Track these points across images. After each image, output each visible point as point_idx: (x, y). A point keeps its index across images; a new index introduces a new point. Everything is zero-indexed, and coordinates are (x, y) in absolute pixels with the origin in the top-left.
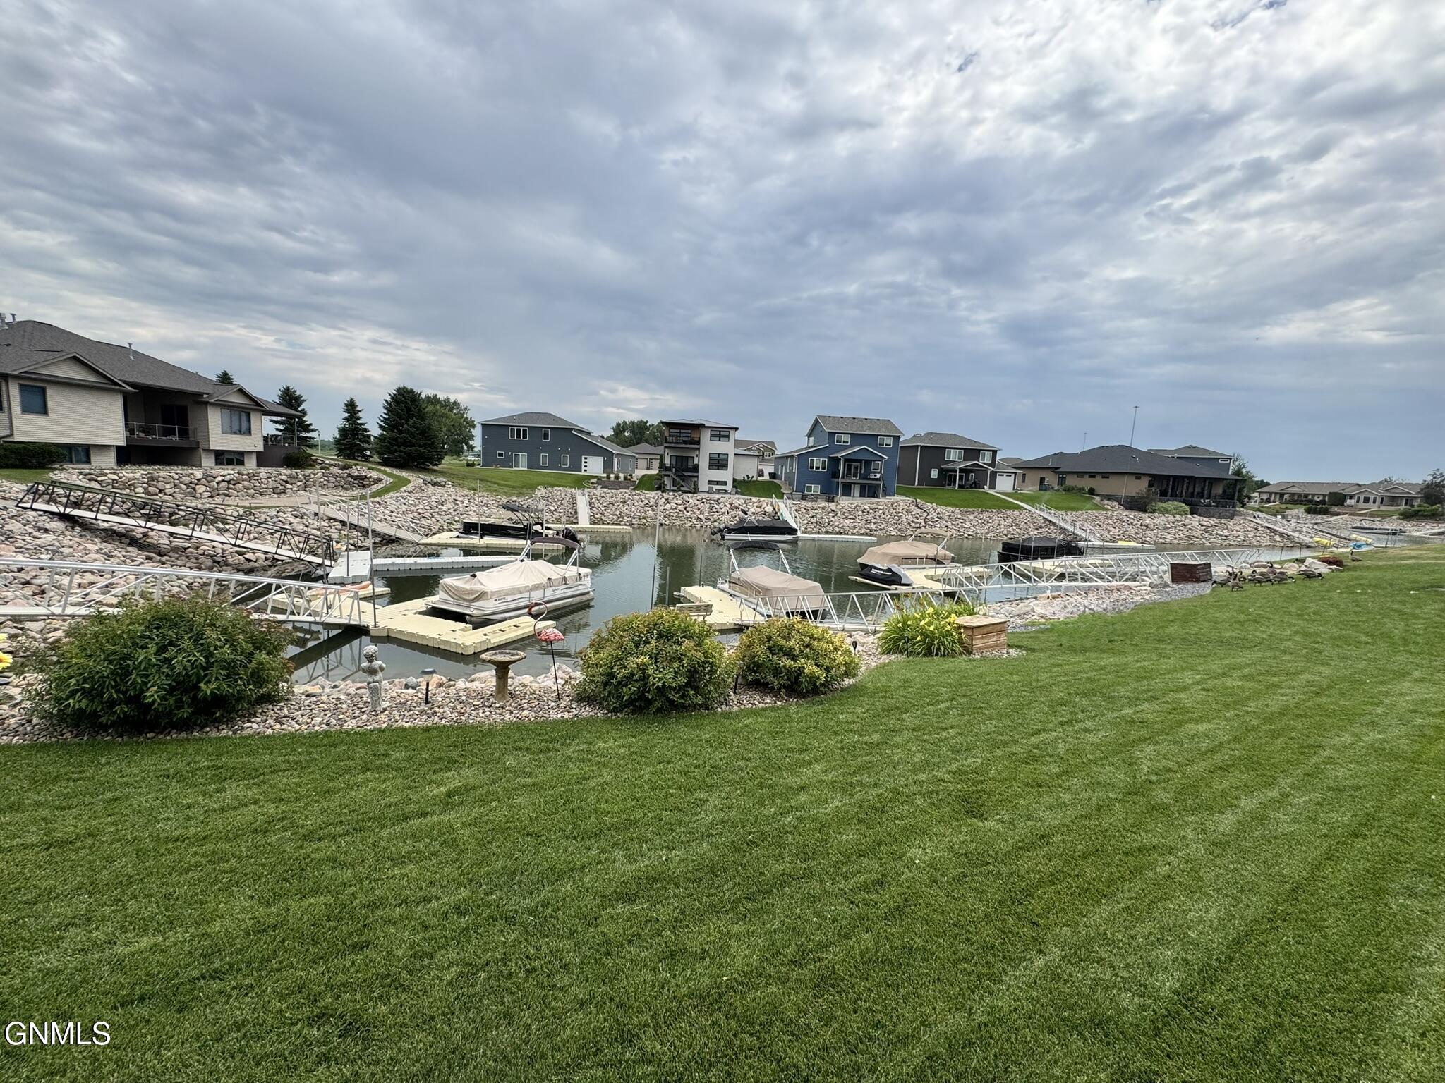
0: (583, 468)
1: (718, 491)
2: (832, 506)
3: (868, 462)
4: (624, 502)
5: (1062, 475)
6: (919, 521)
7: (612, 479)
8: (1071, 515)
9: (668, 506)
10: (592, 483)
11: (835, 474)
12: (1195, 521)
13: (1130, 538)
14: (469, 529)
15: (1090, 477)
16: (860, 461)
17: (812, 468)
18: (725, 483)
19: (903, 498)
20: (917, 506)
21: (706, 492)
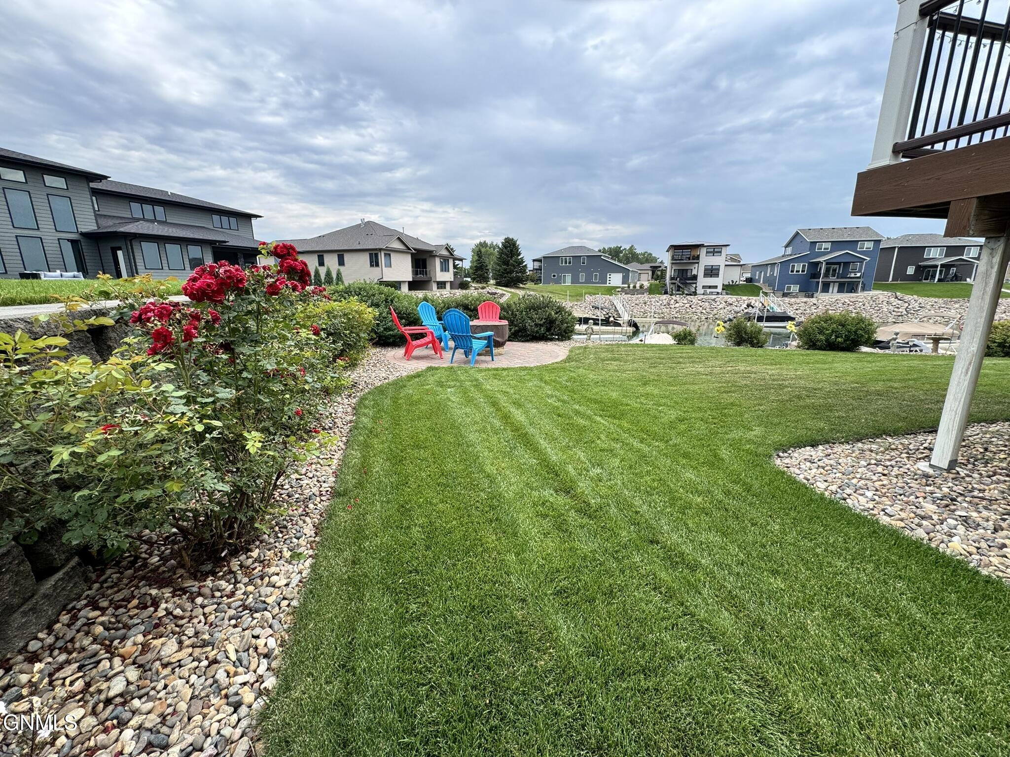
1: (711, 293)
2: (814, 300)
3: (847, 264)
6: (900, 310)
7: (631, 288)
9: (677, 305)
10: (619, 291)
11: (816, 275)
16: (839, 264)
17: (792, 271)
18: (716, 287)
19: (881, 292)
20: (896, 297)
21: (703, 294)
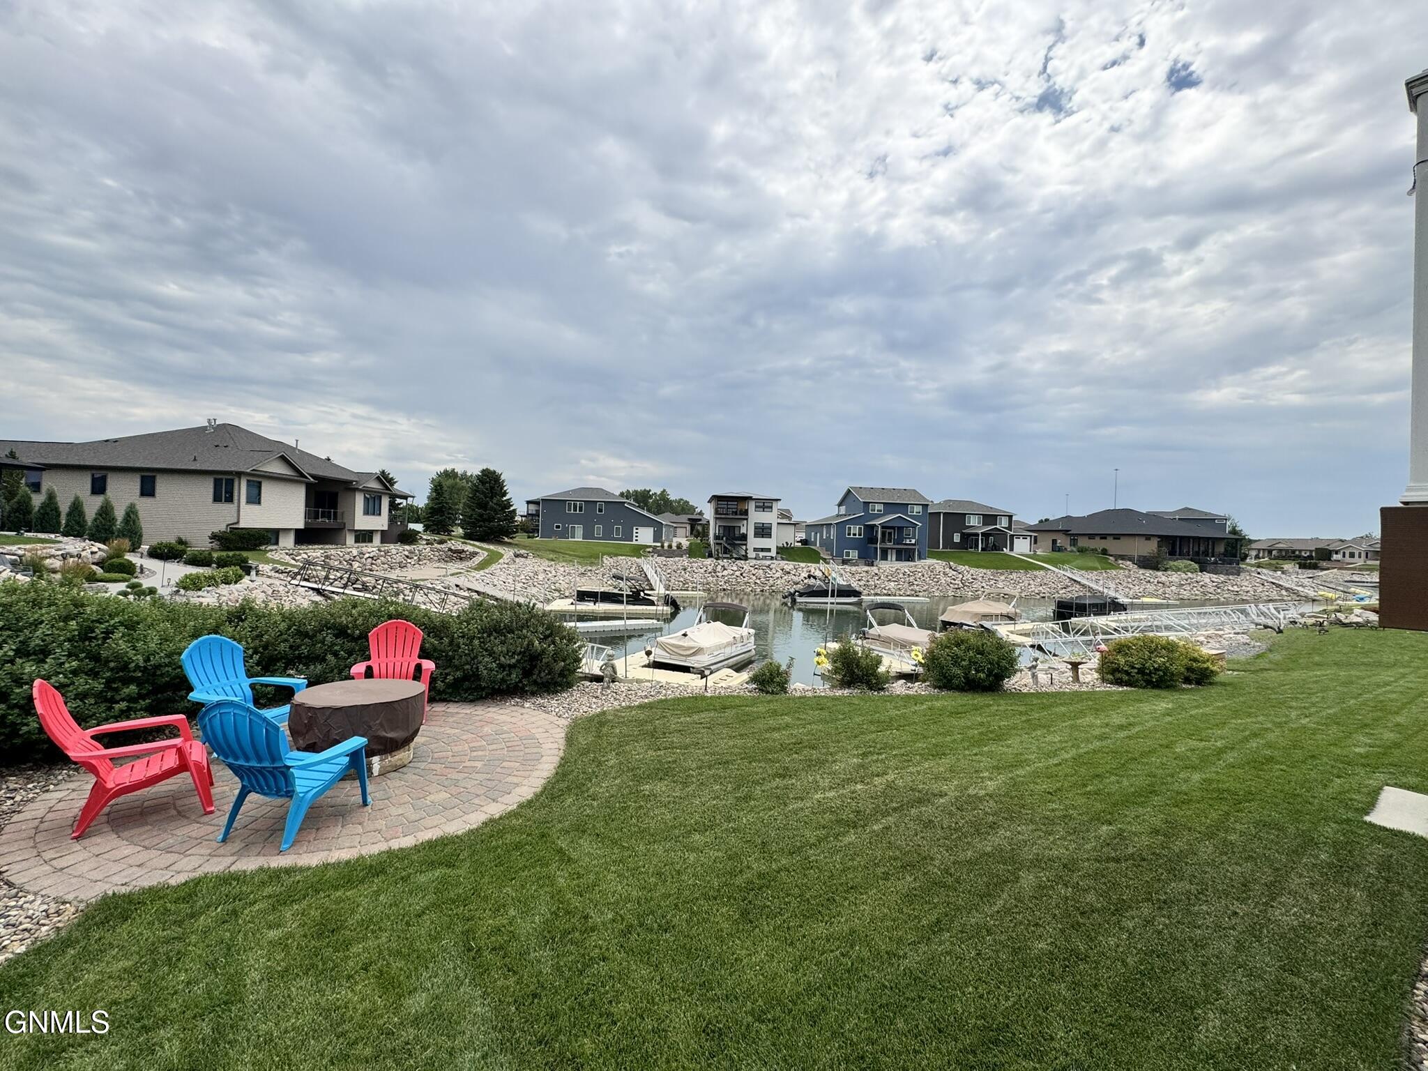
0: (634, 538)
1: (765, 558)
2: (874, 569)
4: (685, 570)
5: (1074, 538)
6: (956, 582)
7: (666, 548)
8: (1093, 575)
9: (725, 573)
10: (649, 552)
11: (873, 540)
12: (1206, 578)
13: (1152, 595)
14: (582, 596)
15: (1101, 538)
16: (893, 528)
17: (849, 534)
18: (769, 550)
19: (936, 561)
20: (951, 568)
21: (755, 559)
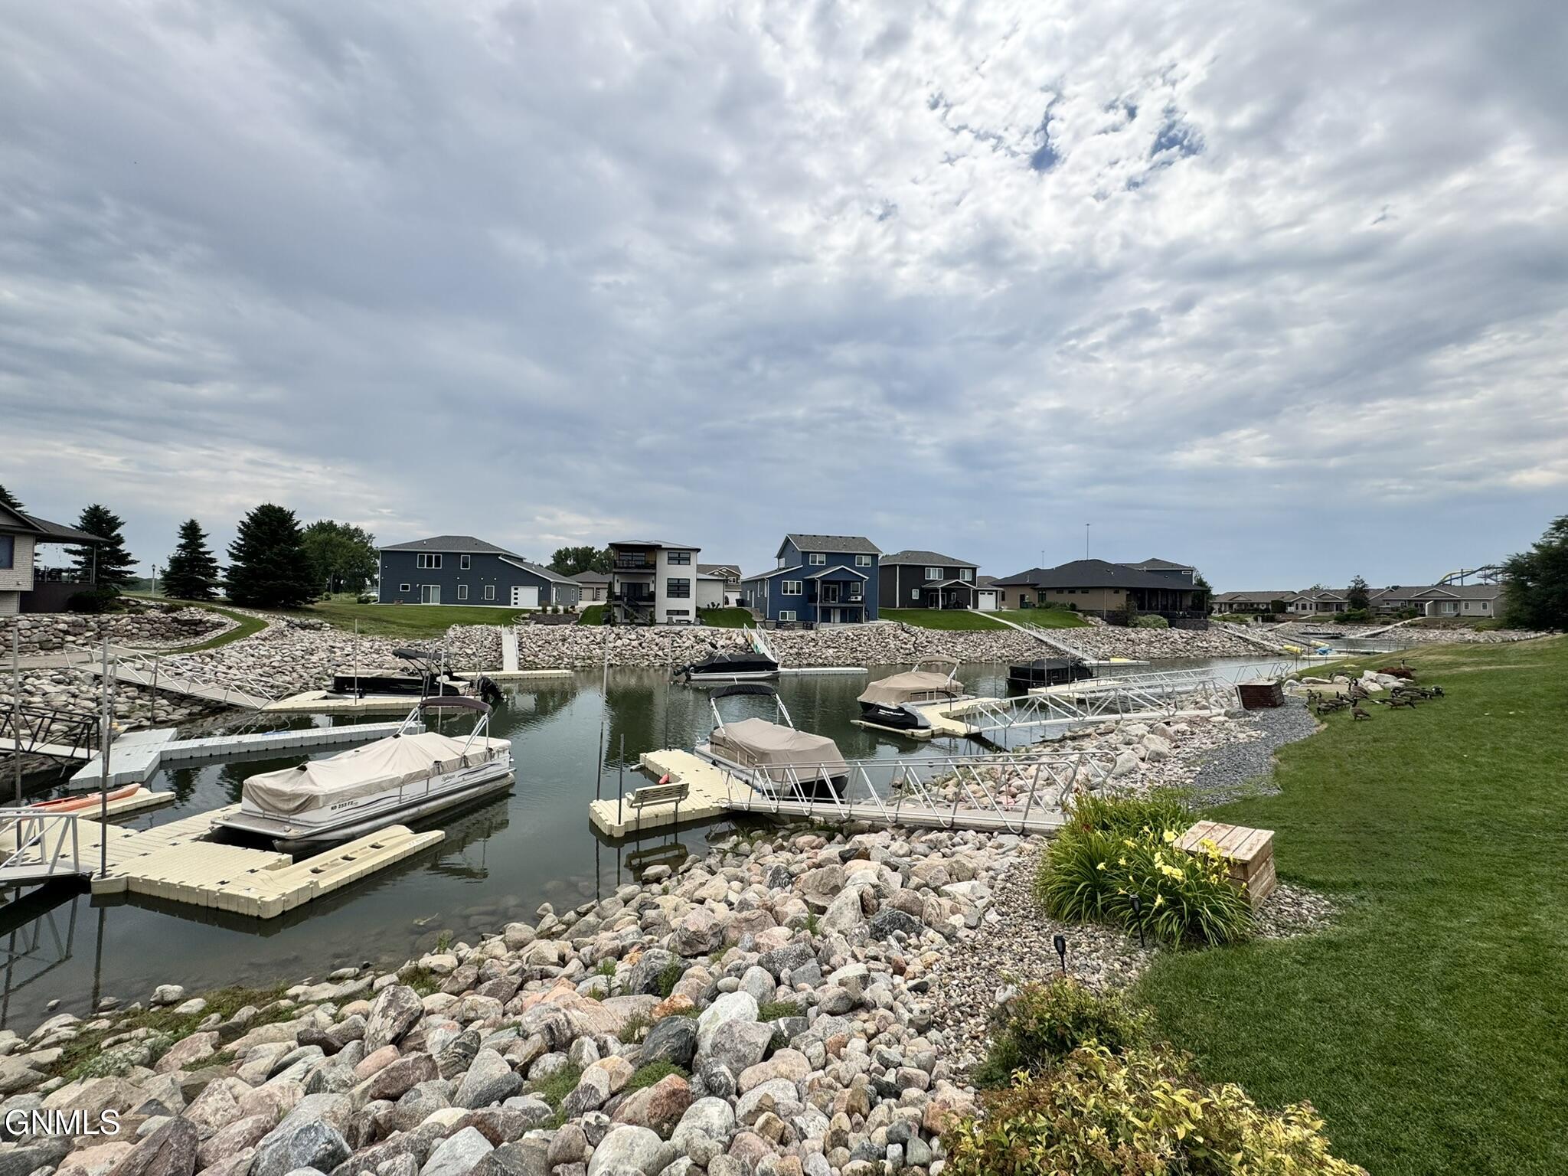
0: (513, 601)
1: (679, 623)
2: (812, 634)
3: (847, 584)
4: (564, 640)
5: (1042, 592)
6: (908, 646)
7: (549, 613)
8: (1060, 633)
9: (619, 643)
10: (524, 618)
11: (812, 598)
12: (1175, 633)
13: (1121, 655)
15: (1070, 592)
16: (837, 583)
17: (785, 591)
18: (687, 613)
19: (888, 622)
20: (903, 629)
21: (667, 624)
